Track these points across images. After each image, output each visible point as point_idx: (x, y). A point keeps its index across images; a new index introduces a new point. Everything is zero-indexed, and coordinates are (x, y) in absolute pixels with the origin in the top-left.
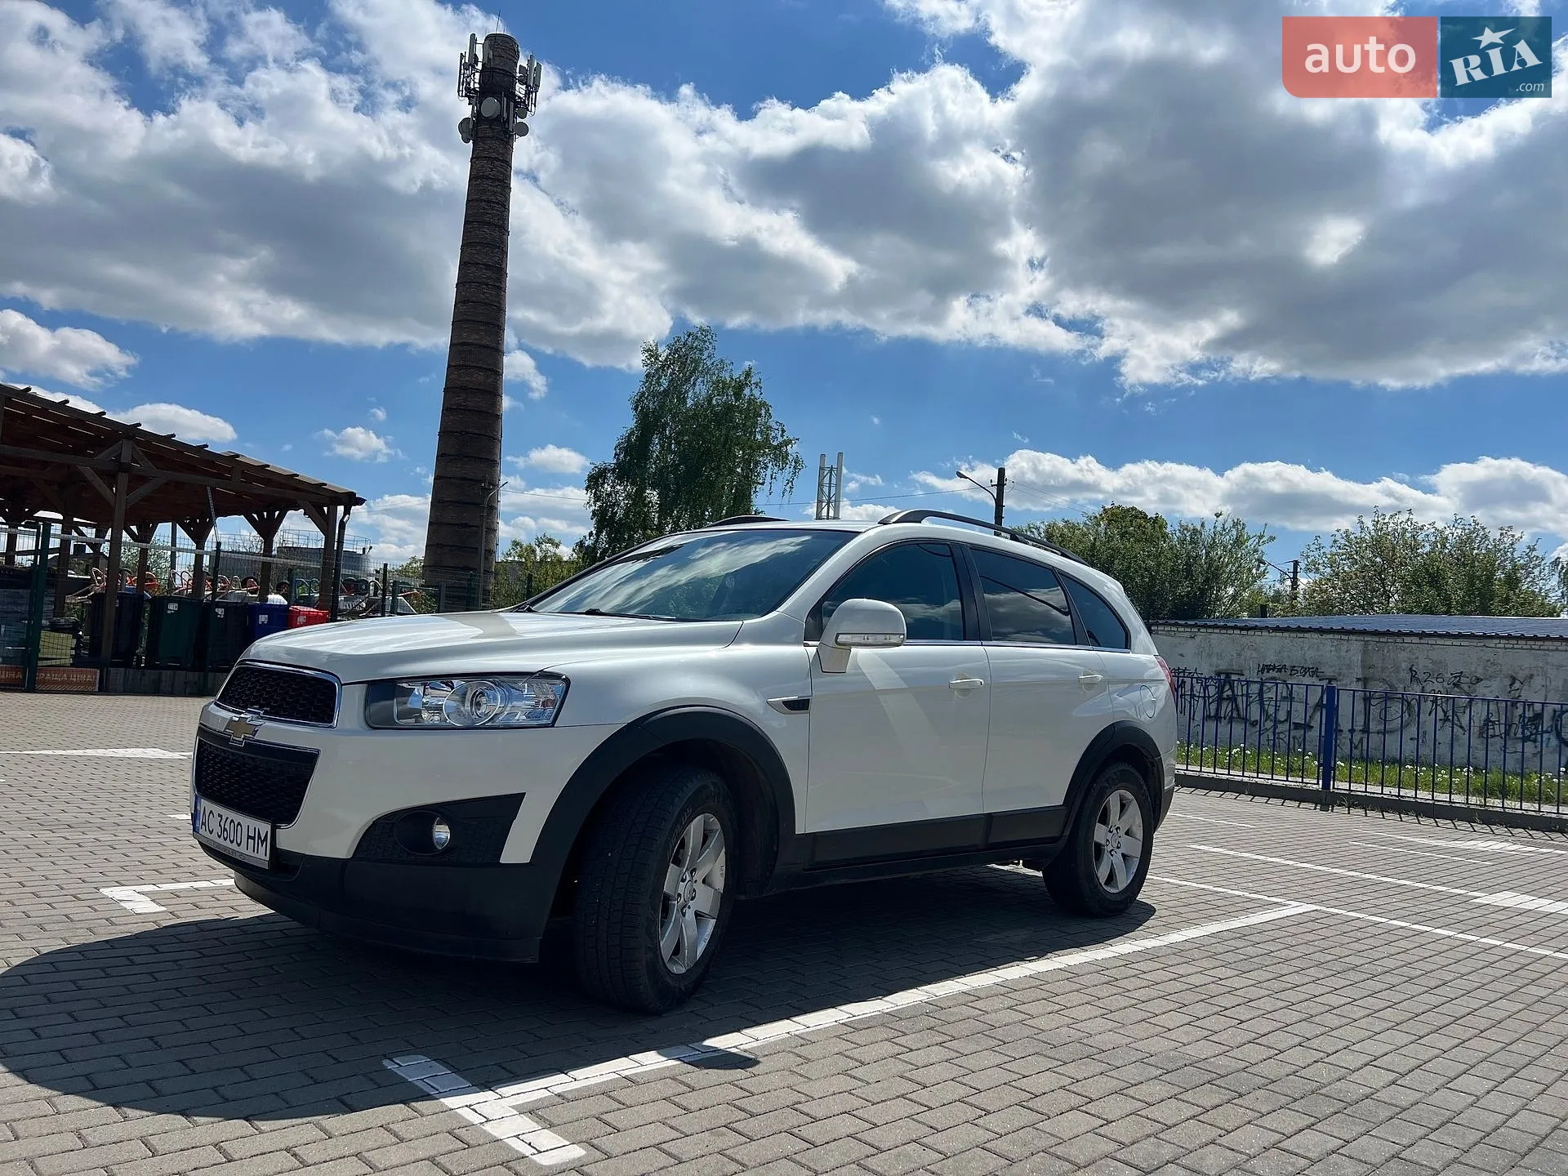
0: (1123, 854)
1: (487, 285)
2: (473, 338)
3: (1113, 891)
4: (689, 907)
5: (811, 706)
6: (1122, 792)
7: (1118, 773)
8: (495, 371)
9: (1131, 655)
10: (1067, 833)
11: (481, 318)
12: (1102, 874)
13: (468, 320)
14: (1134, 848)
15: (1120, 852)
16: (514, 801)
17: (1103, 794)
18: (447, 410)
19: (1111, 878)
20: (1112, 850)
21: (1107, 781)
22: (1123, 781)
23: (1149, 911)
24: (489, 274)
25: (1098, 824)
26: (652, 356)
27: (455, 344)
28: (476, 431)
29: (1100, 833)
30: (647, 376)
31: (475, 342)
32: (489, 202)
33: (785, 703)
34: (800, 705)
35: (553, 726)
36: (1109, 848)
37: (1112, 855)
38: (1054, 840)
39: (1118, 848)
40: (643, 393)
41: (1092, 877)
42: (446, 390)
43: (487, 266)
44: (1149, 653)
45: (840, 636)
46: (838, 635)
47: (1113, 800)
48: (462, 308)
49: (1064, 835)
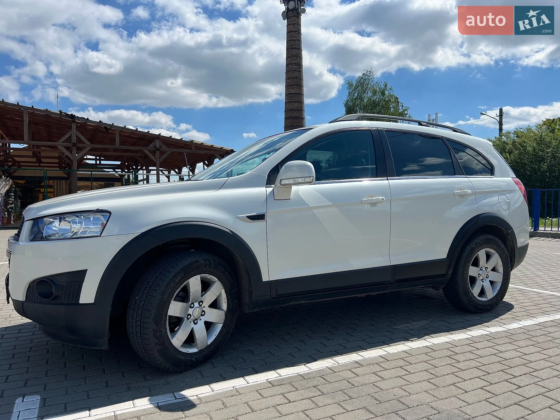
0: (490, 281)
1: (296, 71)
2: (293, 91)
3: (484, 299)
4: (201, 320)
5: (267, 217)
6: (488, 249)
7: (483, 240)
8: (301, 102)
9: (494, 178)
10: (450, 272)
11: (295, 84)
12: (476, 291)
13: (290, 85)
14: (498, 277)
15: (488, 280)
16: (82, 274)
17: (474, 251)
18: (286, 118)
19: (482, 293)
20: (483, 279)
21: (476, 244)
22: (487, 243)
23: (509, 307)
24: (296, 67)
25: (470, 266)
26: (350, 85)
27: (287, 94)
28: (296, 125)
29: (473, 271)
30: (349, 93)
31: (293, 92)
32: (294, 40)
33: (248, 217)
34: (260, 217)
35: (100, 236)
36: (481, 278)
37: (483, 282)
38: (443, 276)
39: (487, 278)
40: (348, 100)
41: (468, 293)
42: (285, 111)
43: (295, 64)
44: (509, 177)
45: (282, 181)
46: (281, 180)
47: (482, 254)
48: (288, 81)
49: (448, 273)
